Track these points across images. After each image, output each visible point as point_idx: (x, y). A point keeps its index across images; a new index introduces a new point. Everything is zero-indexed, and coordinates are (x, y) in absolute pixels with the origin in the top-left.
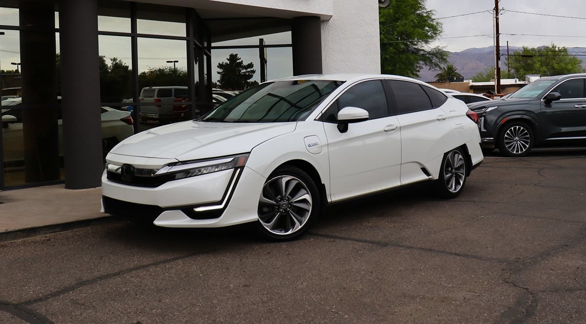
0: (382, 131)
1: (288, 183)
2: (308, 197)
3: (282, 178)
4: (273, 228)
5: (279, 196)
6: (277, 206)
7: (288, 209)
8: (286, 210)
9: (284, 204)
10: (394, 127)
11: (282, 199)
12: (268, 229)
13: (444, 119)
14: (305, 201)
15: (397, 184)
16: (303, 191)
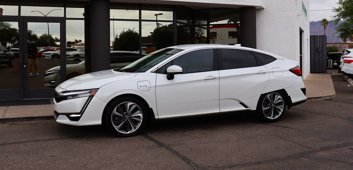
0: (203, 79)
1: (131, 106)
2: (141, 115)
3: (128, 103)
4: (119, 130)
5: (125, 113)
6: (123, 117)
7: (129, 120)
8: (128, 120)
9: (127, 117)
10: (213, 77)
11: (126, 114)
12: (117, 130)
13: (264, 73)
14: (139, 117)
15: (217, 111)
16: (139, 112)
